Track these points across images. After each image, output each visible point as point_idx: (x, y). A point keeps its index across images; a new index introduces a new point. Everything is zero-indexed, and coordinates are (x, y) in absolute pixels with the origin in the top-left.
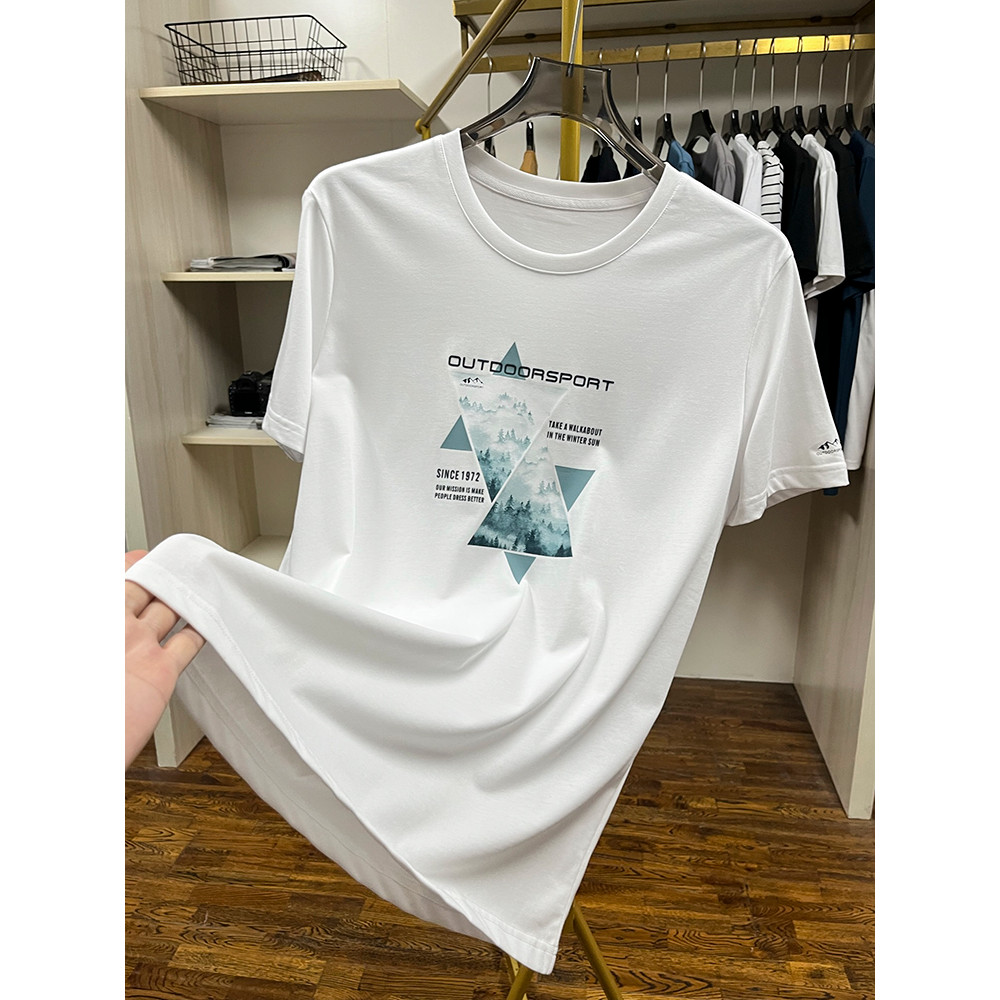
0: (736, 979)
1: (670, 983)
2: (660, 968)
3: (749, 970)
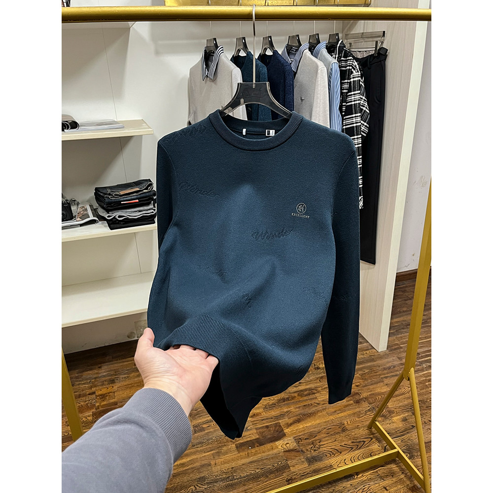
1: (357, 444)
2: (350, 439)
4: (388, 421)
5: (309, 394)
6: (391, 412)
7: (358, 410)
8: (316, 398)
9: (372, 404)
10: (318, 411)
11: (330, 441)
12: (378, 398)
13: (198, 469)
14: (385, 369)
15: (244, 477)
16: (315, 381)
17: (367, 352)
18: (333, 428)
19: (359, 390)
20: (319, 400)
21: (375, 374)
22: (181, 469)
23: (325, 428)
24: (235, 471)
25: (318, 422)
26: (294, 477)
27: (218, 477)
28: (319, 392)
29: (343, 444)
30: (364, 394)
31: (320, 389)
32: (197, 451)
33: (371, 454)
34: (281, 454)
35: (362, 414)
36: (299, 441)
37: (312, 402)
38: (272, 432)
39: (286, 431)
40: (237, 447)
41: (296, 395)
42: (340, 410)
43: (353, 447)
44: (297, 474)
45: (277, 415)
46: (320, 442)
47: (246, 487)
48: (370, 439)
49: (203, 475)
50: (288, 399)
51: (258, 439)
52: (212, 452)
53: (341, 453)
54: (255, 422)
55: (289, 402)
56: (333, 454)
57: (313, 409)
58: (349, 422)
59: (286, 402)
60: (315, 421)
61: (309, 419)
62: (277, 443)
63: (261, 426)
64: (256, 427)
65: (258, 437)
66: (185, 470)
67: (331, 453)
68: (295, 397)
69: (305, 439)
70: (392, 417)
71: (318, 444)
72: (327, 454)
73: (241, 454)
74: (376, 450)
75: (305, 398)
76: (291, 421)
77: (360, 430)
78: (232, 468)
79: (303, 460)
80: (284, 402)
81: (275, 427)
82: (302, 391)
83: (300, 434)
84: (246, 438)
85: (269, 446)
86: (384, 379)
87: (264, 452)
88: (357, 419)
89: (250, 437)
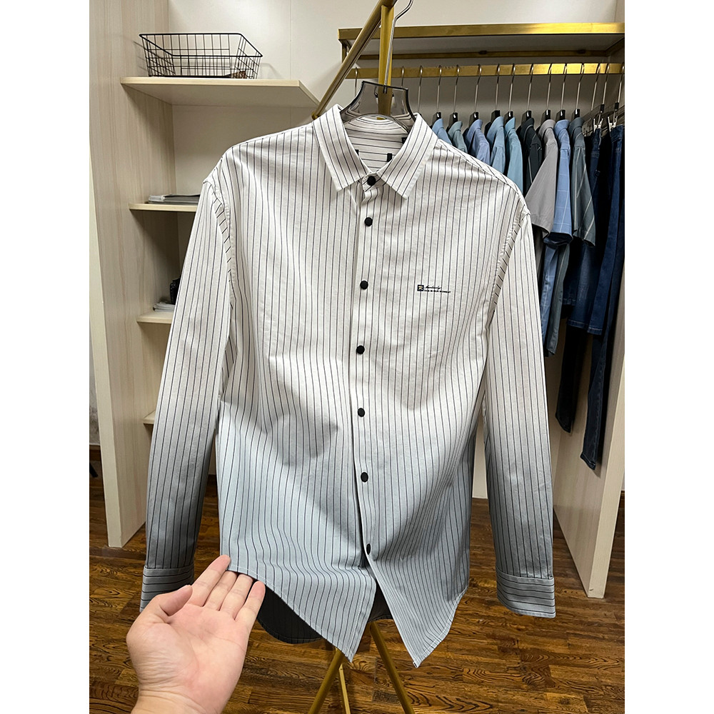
0: (510, 703)
1: (464, 704)
2: (458, 694)
3: (518, 697)
6: (550, 684)
7: (497, 661)
9: (526, 661)
11: (425, 684)
12: (541, 657)
15: (280, 677)
18: (442, 670)
19: (518, 636)
24: (274, 666)
27: (249, 663)
29: (442, 696)
30: (523, 645)
35: (501, 668)
36: (381, 666)
42: (469, 650)
43: (455, 705)
46: (409, 679)
48: (489, 706)
53: (430, 705)
58: (471, 672)
70: (546, 691)
73: (296, 649)
77: (481, 689)
78: (273, 660)
86: (571, 637)
88: (487, 673)
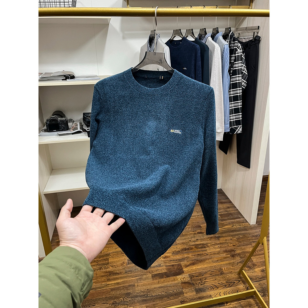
4: (252, 271)
5: (202, 248)
6: (254, 265)
7: (232, 261)
8: (206, 250)
9: (242, 258)
10: (206, 259)
11: (212, 280)
12: (247, 255)
13: (127, 288)
14: (253, 236)
15: (154, 296)
16: (207, 240)
17: (243, 224)
18: (215, 271)
19: (235, 248)
20: (208, 252)
21: (246, 239)
22: (117, 286)
23: (209, 271)
24: (149, 292)
25: (205, 266)
26: (186, 300)
27: (138, 294)
28: (208, 247)
29: (220, 282)
30: (238, 251)
31: (209, 245)
32: (128, 276)
33: (237, 291)
34: (179, 284)
35: (235, 264)
36: (192, 277)
37: (204, 253)
38: (176, 269)
39: (185, 269)
40: (152, 277)
41: (193, 247)
42: (221, 260)
43: (227, 285)
44: (188, 298)
45: (180, 259)
46: (205, 280)
47: (155, 303)
48: (238, 281)
49: (129, 292)
50: (188, 249)
51: (166, 272)
52: (137, 278)
53: (218, 288)
54: (166, 262)
55: (189, 251)
56: (213, 288)
57: (204, 258)
58: (226, 269)
59: (187, 251)
60: (204, 265)
61: (200, 264)
62: (178, 277)
63: (169, 264)
64: (166, 265)
65: (166, 271)
66: (119, 287)
67: (212, 288)
68: (193, 248)
69: (196, 276)
70: (255, 268)
71: (204, 281)
72: (209, 288)
73: (154, 281)
74: (242, 289)
75: (199, 250)
76: (188, 263)
77: (232, 275)
78: (148, 289)
79: (193, 290)
80: (185, 250)
81: (178, 266)
82: (197, 245)
83: (193, 273)
84: (159, 271)
85: (172, 278)
86: (252, 243)
87: (169, 282)
88: (231, 267)
89: (161, 271)
